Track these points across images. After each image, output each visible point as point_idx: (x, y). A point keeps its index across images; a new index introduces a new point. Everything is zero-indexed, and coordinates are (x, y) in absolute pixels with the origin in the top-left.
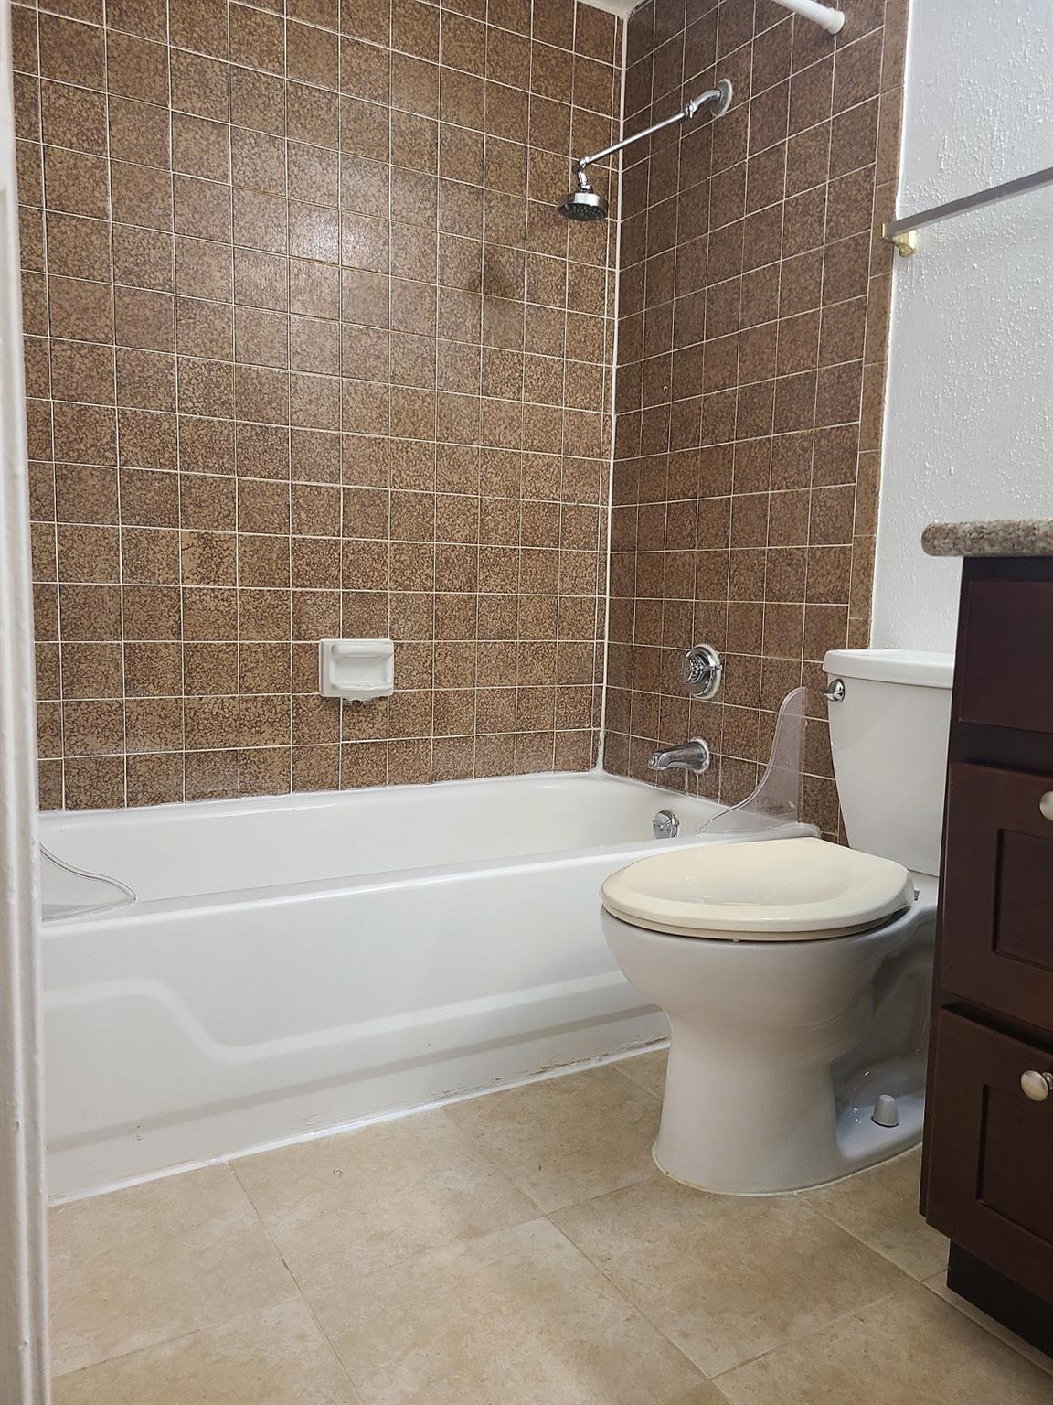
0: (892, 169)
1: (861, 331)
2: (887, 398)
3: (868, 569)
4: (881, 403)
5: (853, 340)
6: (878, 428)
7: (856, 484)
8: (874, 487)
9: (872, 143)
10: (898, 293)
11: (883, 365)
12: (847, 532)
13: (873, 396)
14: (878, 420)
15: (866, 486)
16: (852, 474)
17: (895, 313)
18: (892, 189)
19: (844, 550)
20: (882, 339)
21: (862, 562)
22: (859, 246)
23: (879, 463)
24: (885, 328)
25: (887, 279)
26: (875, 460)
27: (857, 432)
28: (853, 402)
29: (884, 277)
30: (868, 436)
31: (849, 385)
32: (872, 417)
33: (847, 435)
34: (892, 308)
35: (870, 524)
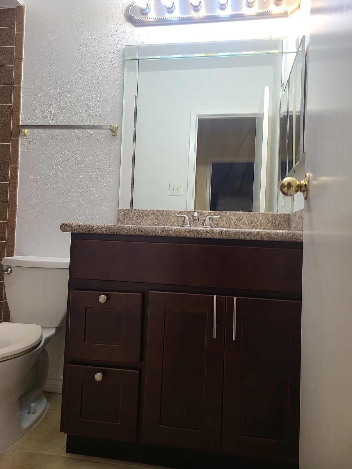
0: (18, 108)
1: (8, 154)
2: (18, 176)
3: (13, 230)
4: (17, 178)
5: (5, 156)
6: (16, 186)
7: (8, 202)
8: (15, 204)
9: (11, 99)
10: (21, 146)
11: (17, 166)
12: (5, 217)
13: (14, 175)
14: (16, 183)
15: (12, 203)
16: (6, 199)
17: (21, 151)
18: (18, 115)
19: (3, 223)
20: (17, 158)
21: (11, 227)
22: (7, 128)
23: (16, 197)
24: (17, 155)
25: (17, 141)
26: (15, 195)
27: (8, 186)
28: (6, 176)
29: (17, 140)
30: (12, 188)
31: (4, 170)
32: (13, 182)
33: (4, 186)
34: (20, 150)
35: (14, 216)
